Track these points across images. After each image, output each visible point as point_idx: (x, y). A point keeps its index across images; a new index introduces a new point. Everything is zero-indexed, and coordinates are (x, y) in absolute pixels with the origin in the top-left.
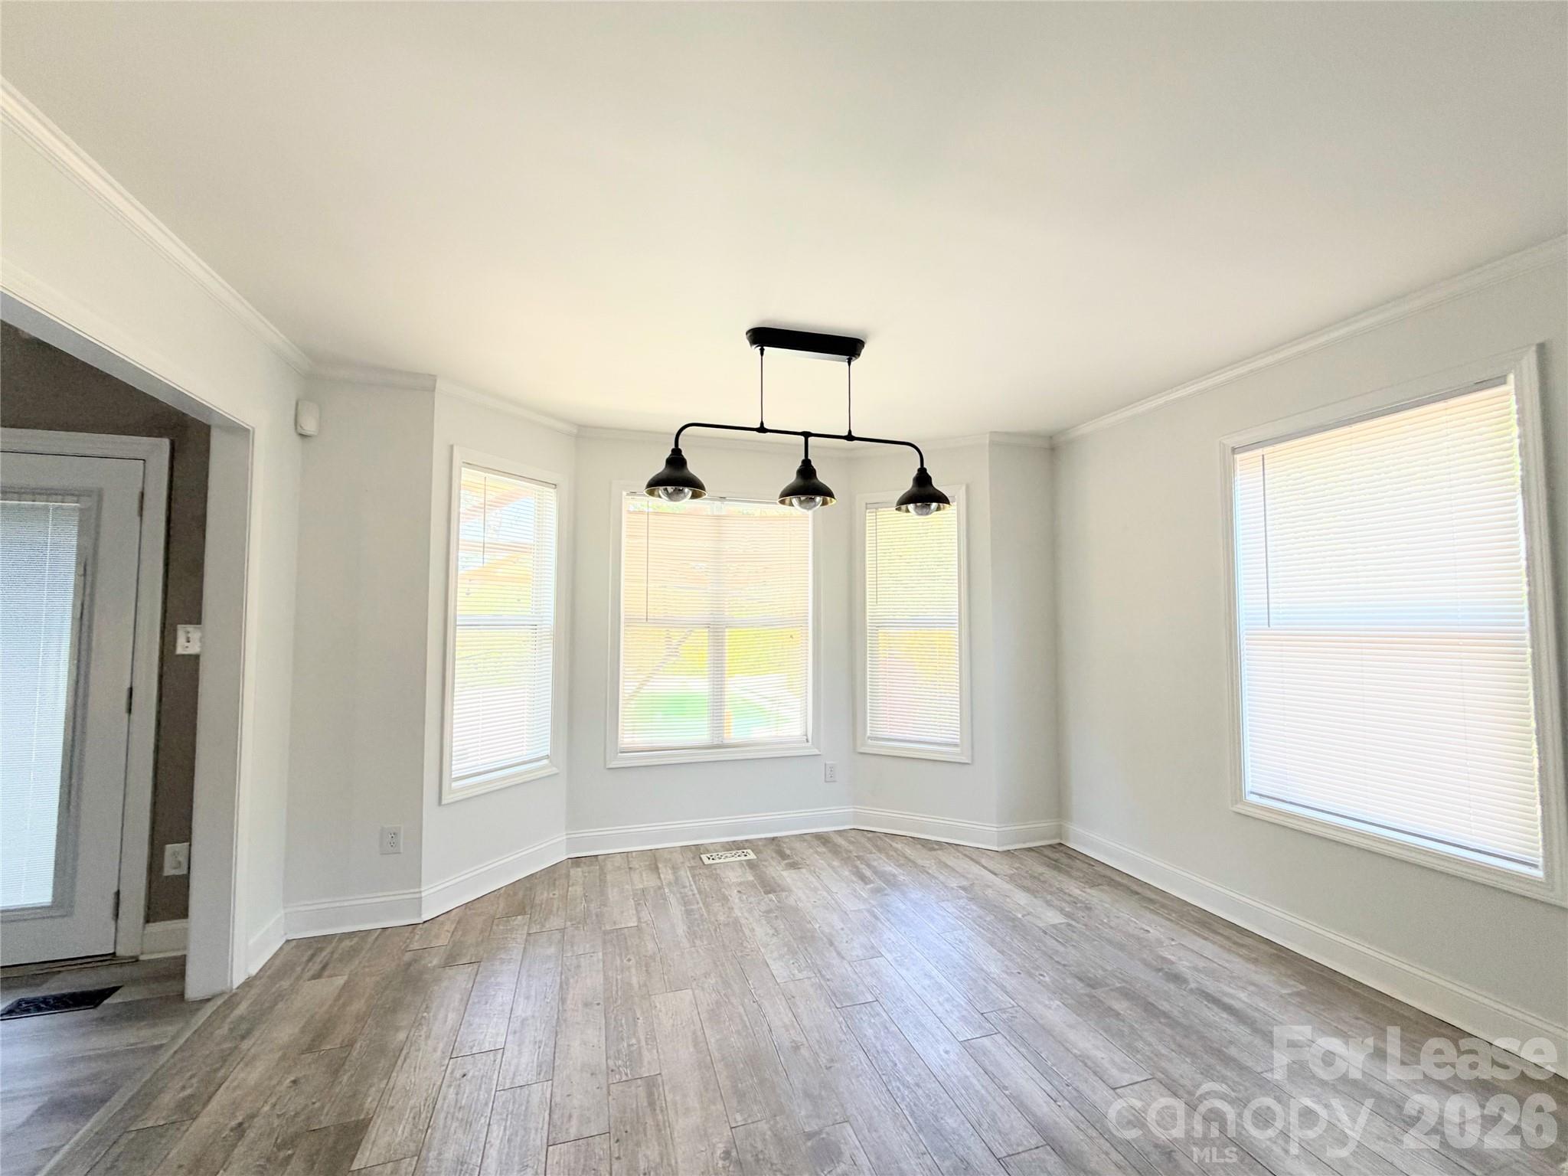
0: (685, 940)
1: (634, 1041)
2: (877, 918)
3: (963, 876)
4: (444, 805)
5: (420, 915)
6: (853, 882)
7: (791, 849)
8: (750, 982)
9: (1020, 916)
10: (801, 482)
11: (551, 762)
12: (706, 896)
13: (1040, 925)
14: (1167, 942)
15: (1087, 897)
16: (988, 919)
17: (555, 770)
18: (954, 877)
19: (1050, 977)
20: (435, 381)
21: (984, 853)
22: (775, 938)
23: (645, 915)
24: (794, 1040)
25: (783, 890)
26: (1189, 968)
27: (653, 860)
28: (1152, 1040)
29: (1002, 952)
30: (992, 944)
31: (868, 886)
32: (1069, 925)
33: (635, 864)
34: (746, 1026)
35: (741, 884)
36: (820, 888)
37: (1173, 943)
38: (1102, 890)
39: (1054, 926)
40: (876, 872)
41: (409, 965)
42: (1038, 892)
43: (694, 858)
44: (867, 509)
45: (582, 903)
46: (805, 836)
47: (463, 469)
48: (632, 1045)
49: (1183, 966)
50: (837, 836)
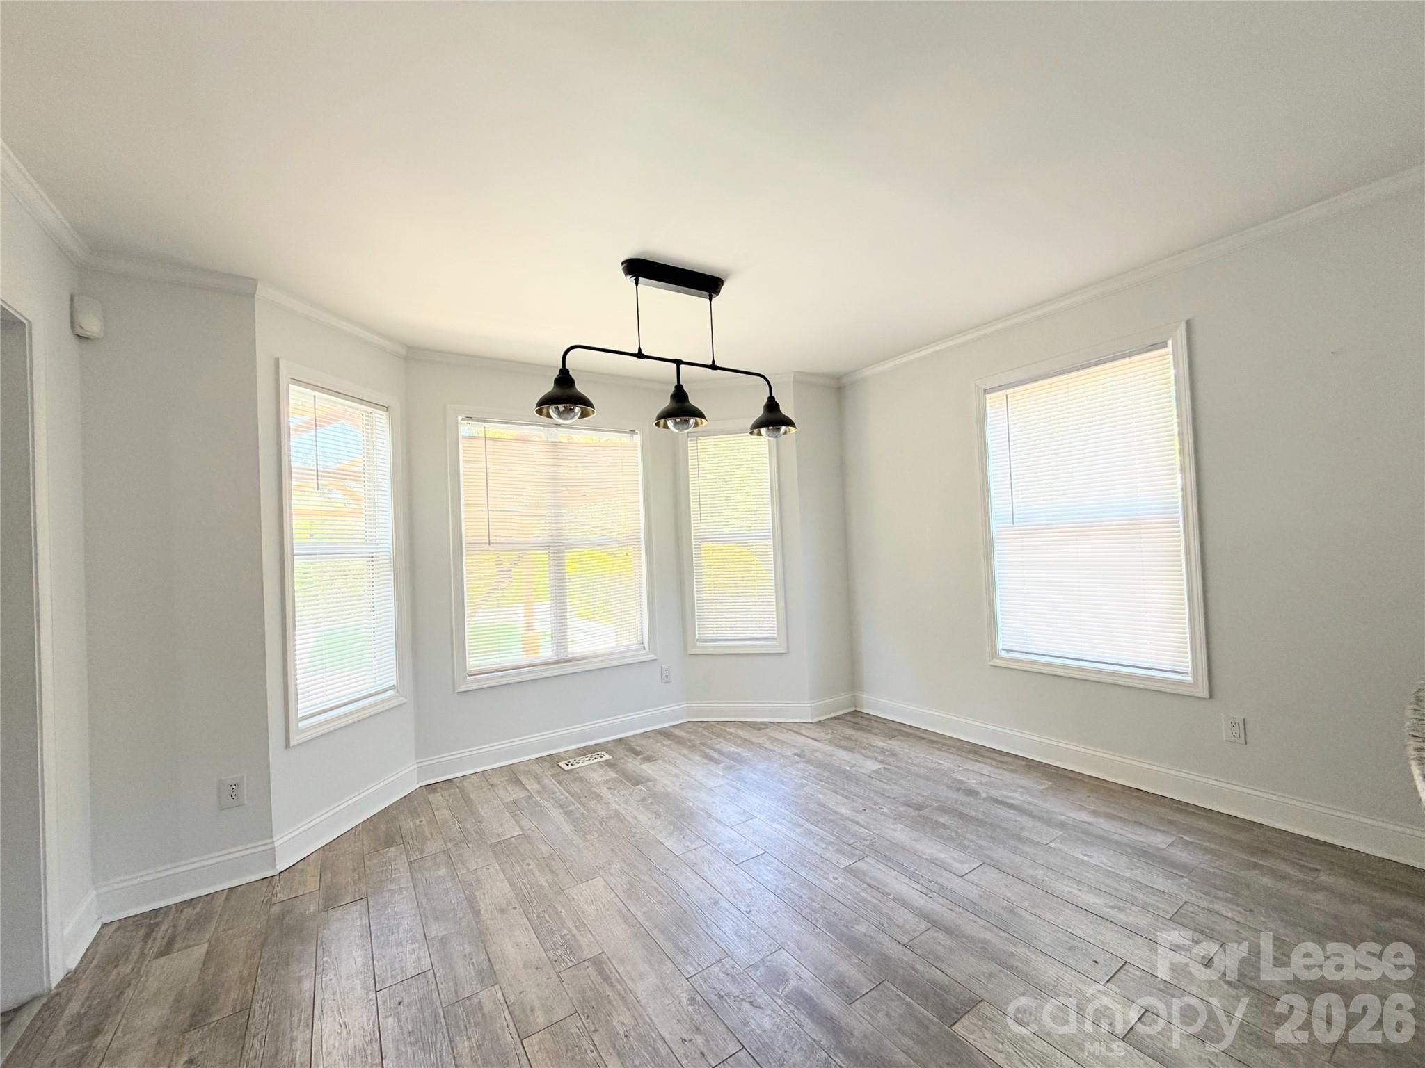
0: (575, 838)
1: (565, 932)
2: (738, 790)
3: (794, 746)
4: (293, 747)
5: (274, 866)
6: (705, 764)
7: (641, 746)
8: (652, 860)
9: (848, 768)
10: (674, 405)
11: (398, 692)
12: (580, 797)
13: (865, 772)
14: (956, 769)
15: (890, 746)
16: (825, 775)
17: (402, 700)
18: (786, 747)
19: (888, 808)
20: (256, 285)
21: (802, 726)
22: (659, 820)
23: (525, 822)
24: (711, 898)
25: (648, 780)
26: (976, 784)
27: (513, 775)
28: (974, 838)
29: (846, 797)
30: (836, 792)
31: (721, 765)
32: (885, 768)
33: (494, 780)
34: (665, 896)
35: (608, 781)
36: (680, 773)
37: (960, 769)
38: (898, 740)
39: (876, 771)
40: (721, 753)
41: (282, 915)
42: (854, 748)
43: (552, 767)
44: (688, 437)
45: (455, 824)
46: (648, 734)
47: (290, 385)
48: (565, 935)
49: (973, 783)
50: (677, 730)
